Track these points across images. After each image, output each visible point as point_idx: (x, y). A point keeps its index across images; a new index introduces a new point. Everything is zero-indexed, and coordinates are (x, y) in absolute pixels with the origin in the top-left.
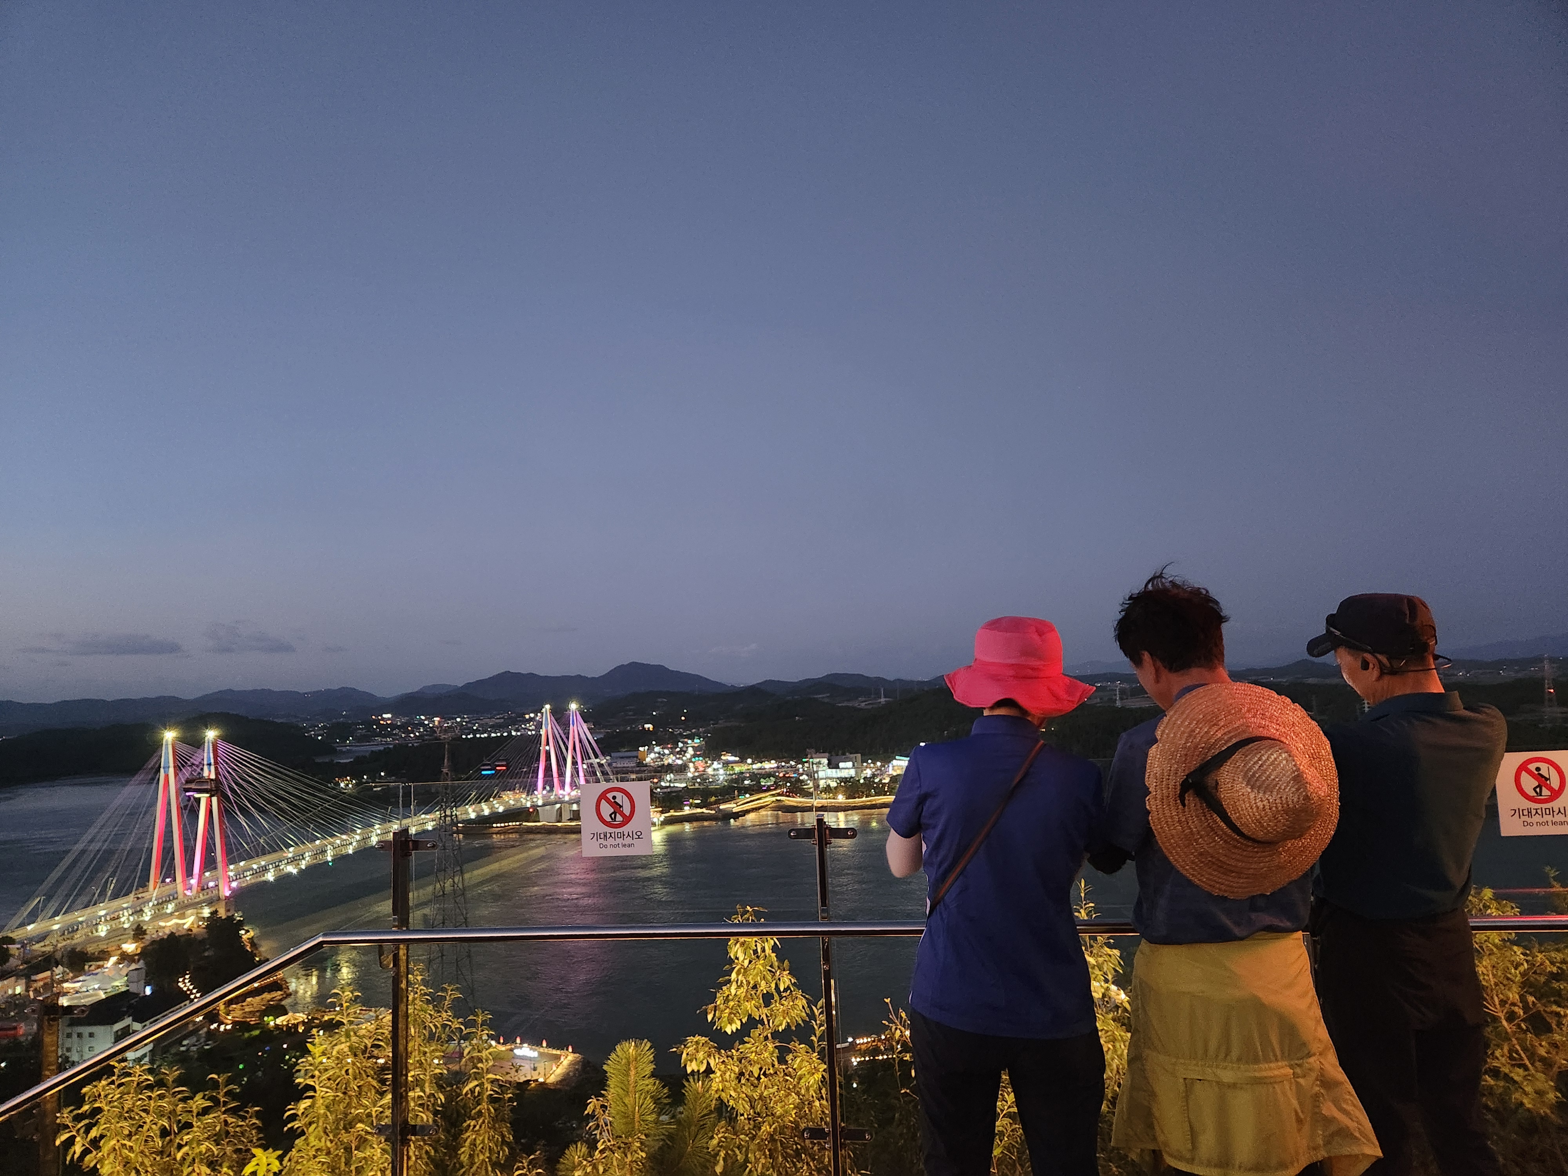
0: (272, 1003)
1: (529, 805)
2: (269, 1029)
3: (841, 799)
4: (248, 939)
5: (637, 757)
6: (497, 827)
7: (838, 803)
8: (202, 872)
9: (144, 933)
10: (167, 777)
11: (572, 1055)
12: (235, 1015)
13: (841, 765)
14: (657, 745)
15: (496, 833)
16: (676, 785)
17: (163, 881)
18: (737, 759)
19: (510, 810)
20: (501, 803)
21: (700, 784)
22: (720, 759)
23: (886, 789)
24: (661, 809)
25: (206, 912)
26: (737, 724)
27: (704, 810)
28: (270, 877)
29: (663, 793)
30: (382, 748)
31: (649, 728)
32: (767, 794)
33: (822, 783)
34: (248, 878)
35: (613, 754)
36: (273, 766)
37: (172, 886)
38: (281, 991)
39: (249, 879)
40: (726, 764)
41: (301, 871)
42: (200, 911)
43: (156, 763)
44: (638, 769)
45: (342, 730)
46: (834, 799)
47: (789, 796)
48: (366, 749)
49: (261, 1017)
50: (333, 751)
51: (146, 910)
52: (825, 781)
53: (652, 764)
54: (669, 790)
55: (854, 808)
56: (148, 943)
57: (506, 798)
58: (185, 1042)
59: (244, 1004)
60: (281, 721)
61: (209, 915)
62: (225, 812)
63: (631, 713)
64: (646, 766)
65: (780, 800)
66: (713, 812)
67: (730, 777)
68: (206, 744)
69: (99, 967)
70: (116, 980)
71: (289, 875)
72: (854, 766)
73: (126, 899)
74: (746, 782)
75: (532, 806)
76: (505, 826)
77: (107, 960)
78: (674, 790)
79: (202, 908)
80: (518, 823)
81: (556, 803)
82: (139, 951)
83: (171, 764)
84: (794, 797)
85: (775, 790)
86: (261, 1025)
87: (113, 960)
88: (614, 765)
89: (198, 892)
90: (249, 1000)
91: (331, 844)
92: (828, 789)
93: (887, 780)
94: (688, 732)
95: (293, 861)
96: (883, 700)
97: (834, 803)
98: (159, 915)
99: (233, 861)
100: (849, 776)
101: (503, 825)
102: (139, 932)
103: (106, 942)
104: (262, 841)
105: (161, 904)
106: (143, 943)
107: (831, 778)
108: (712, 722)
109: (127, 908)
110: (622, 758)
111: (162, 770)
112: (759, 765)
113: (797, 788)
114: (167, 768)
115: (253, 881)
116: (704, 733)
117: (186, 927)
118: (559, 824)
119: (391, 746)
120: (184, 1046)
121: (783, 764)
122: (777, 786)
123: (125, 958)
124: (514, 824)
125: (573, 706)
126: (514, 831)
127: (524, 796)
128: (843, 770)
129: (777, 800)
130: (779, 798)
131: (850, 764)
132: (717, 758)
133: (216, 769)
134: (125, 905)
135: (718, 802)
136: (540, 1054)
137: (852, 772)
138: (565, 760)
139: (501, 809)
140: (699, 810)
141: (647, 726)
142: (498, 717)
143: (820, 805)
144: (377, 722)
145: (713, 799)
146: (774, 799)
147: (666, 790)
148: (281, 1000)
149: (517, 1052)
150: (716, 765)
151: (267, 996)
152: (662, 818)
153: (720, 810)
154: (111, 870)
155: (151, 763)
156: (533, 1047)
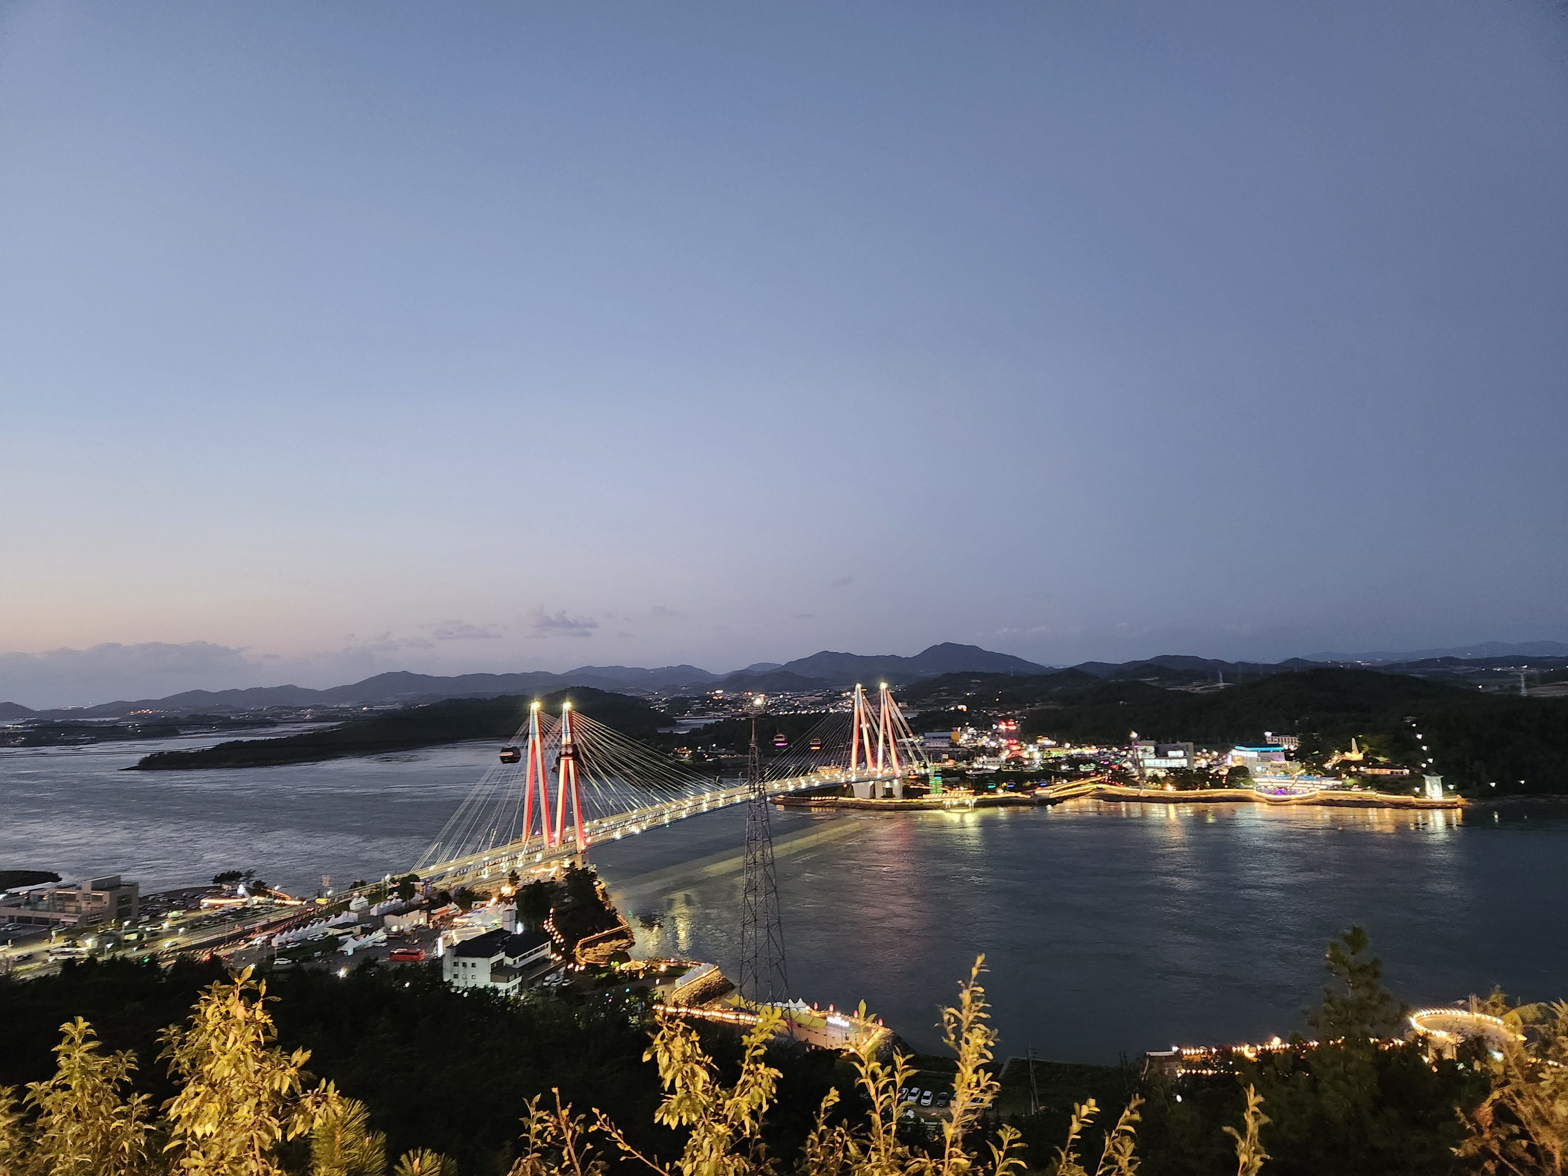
0: (618, 949)
1: (843, 780)
2: (614, 974)
3: (1170, 789)
4: (601, 890)
5: (950, 738)
6: (814, 800)
7: (1167, 794)
8: (563, 827)
9: (518, 878)
10: (534, 742)
11: (883, 1029)
12: (588, 957)
13: (1171, 754)
14: (970, 726)
15: (815, 806)
16: (989, 767)
17: (533, 833)
18: (1054, 743)
19: (826, 785)
20: (818, 778)
21: (1014, 767)
22: (1036, 743)
23: (1224, 782)
24: (973, 791)
25: (567, 863)
26: (1054, 707)
27: (1019, 795)
28: (617, 835)
29: (977, 775)
30: (713, 721)
31: (962, 709)
32: (1087, 781)
33: (1149, 772)
34: (600, 835)
35: (926, 734)
36: (620, 737)
37: (540, 838)
38: (626, 939)
39: (601, 837)
40: (1042, 748)
41: (643, 831)
42: (562, 862)
43: (525, 730)
44: (951, 749)
45: (680, 705)
46: (1162, 789)
47: (1111, 784)
48: (701, 722)
49: (609, 962)
50: (673, 723)
51: (520, 857)
52: (1152, 770)
53: (965, 746)
54: (982, 772)
55: (1186, 800)
56: (521, 887)
57: (823, 774)
58: (547, 978)
59: (596, 948)
60: (632, 694)
61: (568, 866)
62: (580, 774)
63: (943, 694)
64: (959, 747)
65: (1101, 788)
66: (1029, 797)
67: (1045, 762)
68: (564, 715)
69: (482, 906)
70: (495, 918)
71: (632, 835)
72: (1185, 754)
73: (503, 848)
74: (1063, 767)
75: (847, 783)
76: (821, 800)
77: (489, 899)
78: (987, 772)
79: (563, 859)
80: (834, 798)
81: (869, 780)
82: (514, 894)
83: (537, 730)
84: (1116, 785)
85: (1095, 776)
86: (608, 969)
87: (494, 900)
88: (927, 745)
89: (560, 845)
90: (600, 944)
91: (669, 808)
92: (1155, 779)
93: (1225, 772)
94: (1003, 714)
95: (637, 822)
96: (1221, 684)
97: (1162, 793)
98: (529, 863)
99: (587, 819)
100: (1181, 766)
101: (820, 798)
102: (514, 878)
103: (489, 884)
104: (610, 802)
105: (531, 853)
106: (516, 887)
107: (1158, 768)
108: (1028, 705)
109: (505, 856)
110: (935, 738)
111: (530, 736)
112: (1078, 750)
113: (1121, 777)
114: (534, 734)
115: (604, 838)
116: (1020, 715)
117: (551, 875)
118: (873, 801)
119: (722, 720)
120: (546, 981)
121: (1105, 750)
122: (1097, 772)
123: (502, 899)
124: (830, 798)
125: (883, 686)
126: (832, 805)
127: (839, 772)
128: (1173, 760)
129: (1098, 788)
130: (1100, 786)
131: (1180, 753)
132: (1033, 741)
133: (572, 737)
134: (503, 853)
135: (1033, 787)
136: (853, 1025)
137: (1184, 763)
138: (877, 738)
139: (817, 784)
140: (1013, 794)
141: (960, 707)
142: (817, 694)
143: (1147, 796)
144: (710, 698)
145: (1028, 783)
146: (1095, 786)
147: (978, 773)
148: (626, 947)
149: (830, 1020)
150: (1031, 748)
151: (615, 943)
152: (974, 800)
153: (1036, 795)
154: (492, 820)
155: (522, 730)
156: (846, 1017)
